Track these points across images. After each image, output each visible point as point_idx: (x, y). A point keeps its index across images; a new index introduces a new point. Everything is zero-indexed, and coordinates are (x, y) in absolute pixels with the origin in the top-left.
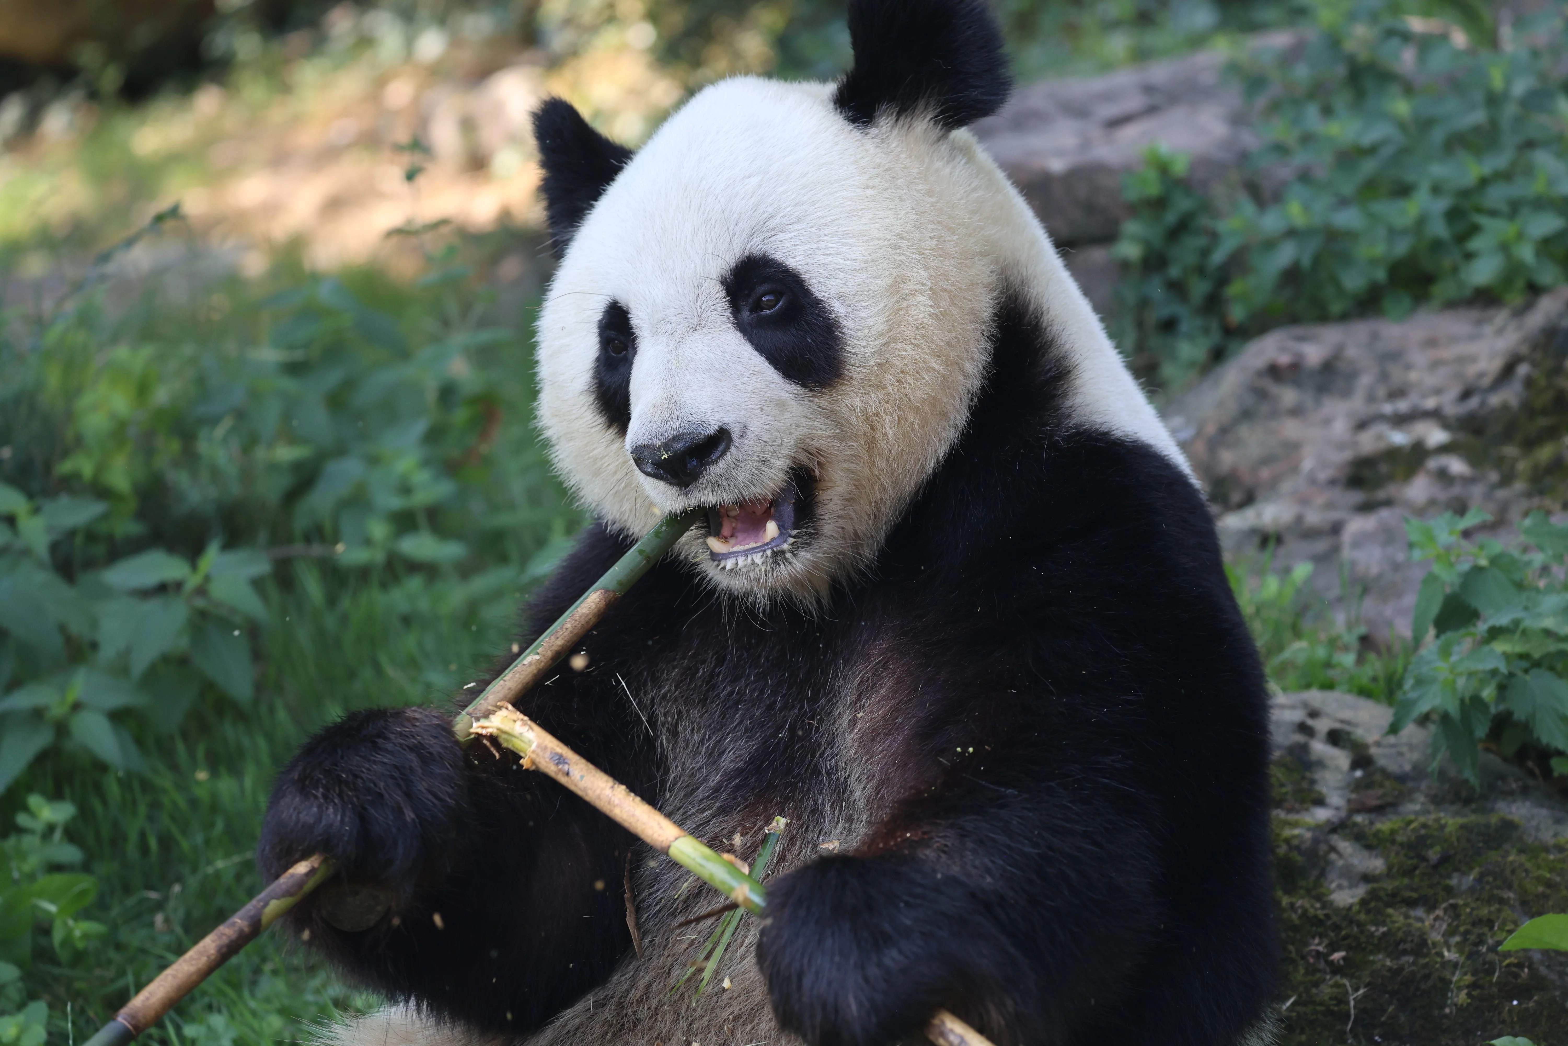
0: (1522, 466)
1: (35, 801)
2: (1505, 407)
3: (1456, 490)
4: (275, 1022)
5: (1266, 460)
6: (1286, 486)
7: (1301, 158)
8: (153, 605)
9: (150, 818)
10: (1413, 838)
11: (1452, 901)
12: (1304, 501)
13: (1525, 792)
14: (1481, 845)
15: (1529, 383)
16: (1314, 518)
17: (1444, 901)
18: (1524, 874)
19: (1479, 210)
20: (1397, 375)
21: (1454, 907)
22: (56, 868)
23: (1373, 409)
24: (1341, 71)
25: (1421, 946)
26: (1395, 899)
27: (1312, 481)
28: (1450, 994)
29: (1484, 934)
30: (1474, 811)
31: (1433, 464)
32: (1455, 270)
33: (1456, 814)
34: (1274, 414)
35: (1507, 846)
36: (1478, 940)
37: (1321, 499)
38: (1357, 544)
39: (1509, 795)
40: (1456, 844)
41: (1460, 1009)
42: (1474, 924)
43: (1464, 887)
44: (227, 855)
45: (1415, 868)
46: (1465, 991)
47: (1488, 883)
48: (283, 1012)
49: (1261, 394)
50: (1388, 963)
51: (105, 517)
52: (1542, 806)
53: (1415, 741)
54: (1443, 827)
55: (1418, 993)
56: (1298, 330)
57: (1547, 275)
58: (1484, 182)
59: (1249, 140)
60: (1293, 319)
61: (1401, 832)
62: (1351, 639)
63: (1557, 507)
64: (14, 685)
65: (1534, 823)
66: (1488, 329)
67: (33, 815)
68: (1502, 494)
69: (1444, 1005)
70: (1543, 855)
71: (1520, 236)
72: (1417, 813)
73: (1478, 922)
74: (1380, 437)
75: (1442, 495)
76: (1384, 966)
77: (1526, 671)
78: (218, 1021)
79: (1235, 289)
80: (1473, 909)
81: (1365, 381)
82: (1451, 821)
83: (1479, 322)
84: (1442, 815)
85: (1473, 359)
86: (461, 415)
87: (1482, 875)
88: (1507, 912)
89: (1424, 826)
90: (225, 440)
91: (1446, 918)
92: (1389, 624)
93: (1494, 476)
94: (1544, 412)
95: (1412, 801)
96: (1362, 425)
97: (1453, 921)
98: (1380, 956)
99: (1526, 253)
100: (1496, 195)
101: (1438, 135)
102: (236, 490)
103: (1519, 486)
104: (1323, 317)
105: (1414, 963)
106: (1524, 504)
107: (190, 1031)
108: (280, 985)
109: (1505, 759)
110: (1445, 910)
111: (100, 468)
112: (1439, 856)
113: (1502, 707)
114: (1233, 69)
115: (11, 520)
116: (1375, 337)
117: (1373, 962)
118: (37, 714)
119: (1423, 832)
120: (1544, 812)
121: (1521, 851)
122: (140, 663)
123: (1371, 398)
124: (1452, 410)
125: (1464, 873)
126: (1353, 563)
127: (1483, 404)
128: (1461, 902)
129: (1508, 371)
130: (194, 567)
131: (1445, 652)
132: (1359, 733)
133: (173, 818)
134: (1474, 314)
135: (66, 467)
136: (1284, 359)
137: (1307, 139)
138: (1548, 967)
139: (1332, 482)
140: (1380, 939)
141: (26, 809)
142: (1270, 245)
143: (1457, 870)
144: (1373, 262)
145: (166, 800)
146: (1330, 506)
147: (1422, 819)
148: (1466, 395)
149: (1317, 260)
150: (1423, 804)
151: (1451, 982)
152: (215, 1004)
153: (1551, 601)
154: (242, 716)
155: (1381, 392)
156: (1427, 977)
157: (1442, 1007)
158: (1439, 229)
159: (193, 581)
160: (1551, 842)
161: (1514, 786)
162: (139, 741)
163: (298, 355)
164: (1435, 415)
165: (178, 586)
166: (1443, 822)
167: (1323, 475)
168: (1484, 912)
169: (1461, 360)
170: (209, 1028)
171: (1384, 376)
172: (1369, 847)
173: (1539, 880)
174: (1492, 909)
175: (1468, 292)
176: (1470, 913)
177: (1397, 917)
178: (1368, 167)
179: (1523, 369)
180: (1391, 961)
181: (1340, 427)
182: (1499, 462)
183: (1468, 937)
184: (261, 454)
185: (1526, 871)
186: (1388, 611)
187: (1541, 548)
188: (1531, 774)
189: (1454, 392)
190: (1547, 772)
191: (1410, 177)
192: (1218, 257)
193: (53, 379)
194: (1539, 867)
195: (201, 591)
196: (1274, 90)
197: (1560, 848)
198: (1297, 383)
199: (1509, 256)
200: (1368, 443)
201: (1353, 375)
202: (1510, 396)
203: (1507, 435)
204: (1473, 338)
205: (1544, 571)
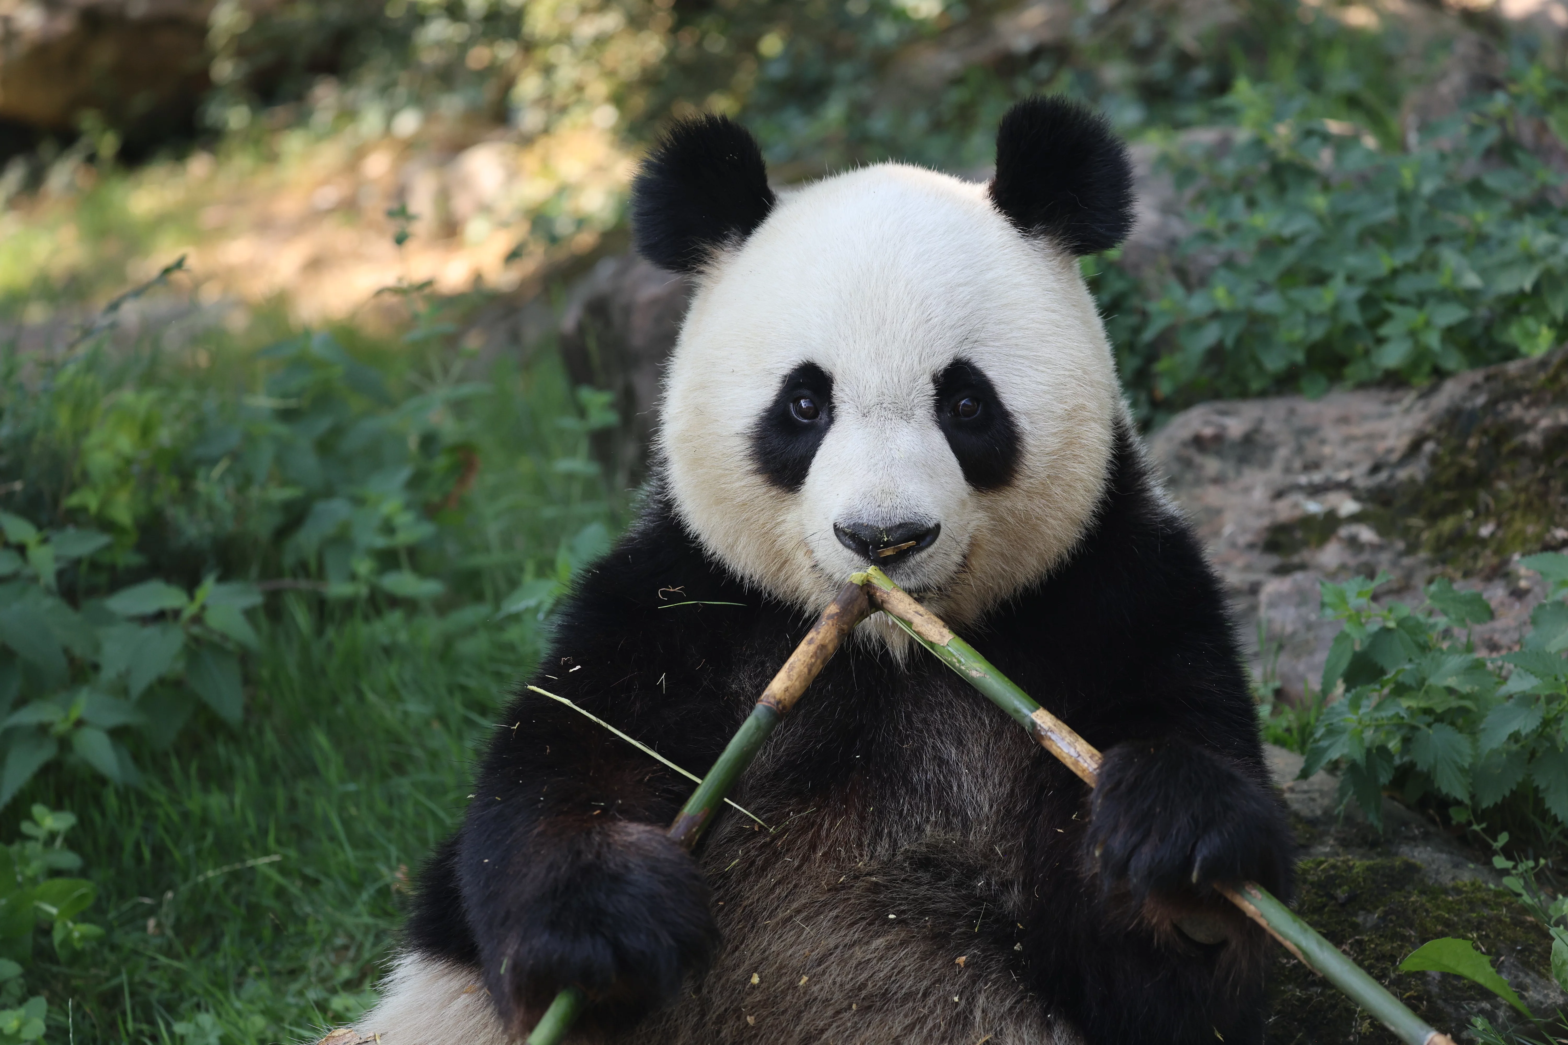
0: (1425, 536)
1: (38, 810)
2: (1412, 481)
3: (1365, 557)
4: (259, 1022)
7: (1226, 246)
8: (152, 632)
9: (146, 830)
10: (1323, 878)
11: (1357, 937)
12: (1225, 563)
13: (1426, 838)
14: (1385, 886)
15: (1434, 459)
16: (1233, 579)
17: (1351, 937)
18: (1425, 914)
19: (1390, 299)
20: (1312, 449)
21: (1360, 943)
22: (55, 873)
23: (1290, 479)
24: (1264, 167)
27: (1233, 545)
28: (1354, 1024)
29: (1386, 968)
30: (1380, 855)
31: (1344, 532)
32: (1367, 353)
33: (1363, 857)
34: (1198, 482)
35: (1409, 888)
36: (1381, 974)
37: (1239, 562)
38: (1272, 605)
39: (1412, 840)
40: (1362, 884)
42: (1377, 959)
43: (1368, 925)
44: (216, 866)
45: (1325, 906)
46: (1368, 1021)
47: (1391, 921)
48: (264, 1012)
49: (1187, 463)
50: (1298, 994)
51: (108, 548)
52: (1441, 851)
53: (1326, 788)
54: (1351, 868)
55: (1325, 1022)
56: (1221, 405)
57: (1452, 361)
58: (1395, 273)
59: (1177, 228)
60: (1216, 395)
61: (1312, 872)
62: (1268, 692)
63: (1458, 575)
64: (21, 702)
65: (1434, 867)
66: (1396, 409)
67: (36, 823)
68: (1407, 561)
69: (1350, 1034)
70: (1443, 896)
71: (1428, 324)
72: (1327, 855)
73: (1381, 957)
74: (1296, 505)
75: (1352, 562)
76: (1294, 995)
77: (1429, 725)
78: (206, 1019)
79: (1162, 365)
80: (1377, 945)
81: (1283, 453)
82: (1358, 863)
83: (1388, 403)
84: (1350, 857)
85: (1383, 436)
86: (441, 463)
87: (1386, 913)
89: (1334, 867)
90: (222, 480)
91: (1352, 953)
92: (1302, 679)
93: (1400, 545)
94: (1448, 487)
95: (1323, 843)
96: (1279, 494)
97: (1358, 956)
98: (1290, 987)
99: (1433, 340)
100: (1406, 286)
101: (1353, 228)
102: (230, 526)
103: (1423, 554)
104: (1244, 394)
105: (1322, 994)
106: (1428, 571)
107: (179, 1028)
108: (264, 987)
109: (1408, 807)
110: (1352, 945)
111: (105, 503)
112: (1346, 895)
113: (1406, 759)
114: (1164, 161)
115: (21, 549)
116: (1292, 412)
117: (1284, 992)
118: (43, 729)
119: (1332, 872)
120: (1444, 856)
121: (1422, 892)
122: (139, 685)
123: (1288, 470)
124: (1363, 482)
125: (1369, 912)
126: (1270, 621)
127: (1391, 477)
128: (1366, 939)
129: (1415, 447)
130: (192, 597)
133: (167, 830)
134: (1384, 395)
135: (74, 500)
136: (1208, 431)
137: (1232, 228)
138: (1445, 1000)
139: (1251, 546)
140: (1291, 970)
141: (30, 817)
142: (1196, 325)
143: (1363, 909)
144: (1292, 345)
145: (160, 812)
146: (1248, 568)
147: (1332, 861)
148: (1376, 469)
149: (1239, 341)
150: (1332, 846)
151: (1355, 1012)
152: (203, 1004)
153: (1455, 662)
154: (232, 737)
155: (1297, 464)
156: (1333, 1007)
157: (1346, 1036)
158: (1353, 315)
159: (191, 610)
160: (1451, 884)
161: (1416, 832)
162: (136, 758)
163: (292, 403)
164: (1347, 486)
165: (176, 614)
166: (1351, 863)
167: (1242, 540)
168: (1388, 947)
169: (1371, 436)
170: (197, 1025)
171: (1300, 450)
173: (1438, 919)
174: (1395, 945)
175: (1378, 374)
176: (1374, 949)
178: (1289, 256)
179: (1429, 447)
180: (1300, 992)
181: (1259, 496)
182: (1405, 532)
183: (1372, 971)
184: (254, 492)
185: (1427, 911)
186: (1301, 667)
187: (1445, 613)
188: (1433, 821)
189: (1365, 466)
190: (1446, 820)
191: (1327, 267)
192: (1148, 335)
193: (63, 418)
194: (1438, 908)
195: (197, 619)
196: (1201, 183)
197: (1458, 891)
198: (1219, 454)
199: (1416, 342)
200: (1285, 510)
201: (1271, 448)
202: (1417, 470)
203: (1413, 507)
204: (1382, 416)
205: (1447, 633)
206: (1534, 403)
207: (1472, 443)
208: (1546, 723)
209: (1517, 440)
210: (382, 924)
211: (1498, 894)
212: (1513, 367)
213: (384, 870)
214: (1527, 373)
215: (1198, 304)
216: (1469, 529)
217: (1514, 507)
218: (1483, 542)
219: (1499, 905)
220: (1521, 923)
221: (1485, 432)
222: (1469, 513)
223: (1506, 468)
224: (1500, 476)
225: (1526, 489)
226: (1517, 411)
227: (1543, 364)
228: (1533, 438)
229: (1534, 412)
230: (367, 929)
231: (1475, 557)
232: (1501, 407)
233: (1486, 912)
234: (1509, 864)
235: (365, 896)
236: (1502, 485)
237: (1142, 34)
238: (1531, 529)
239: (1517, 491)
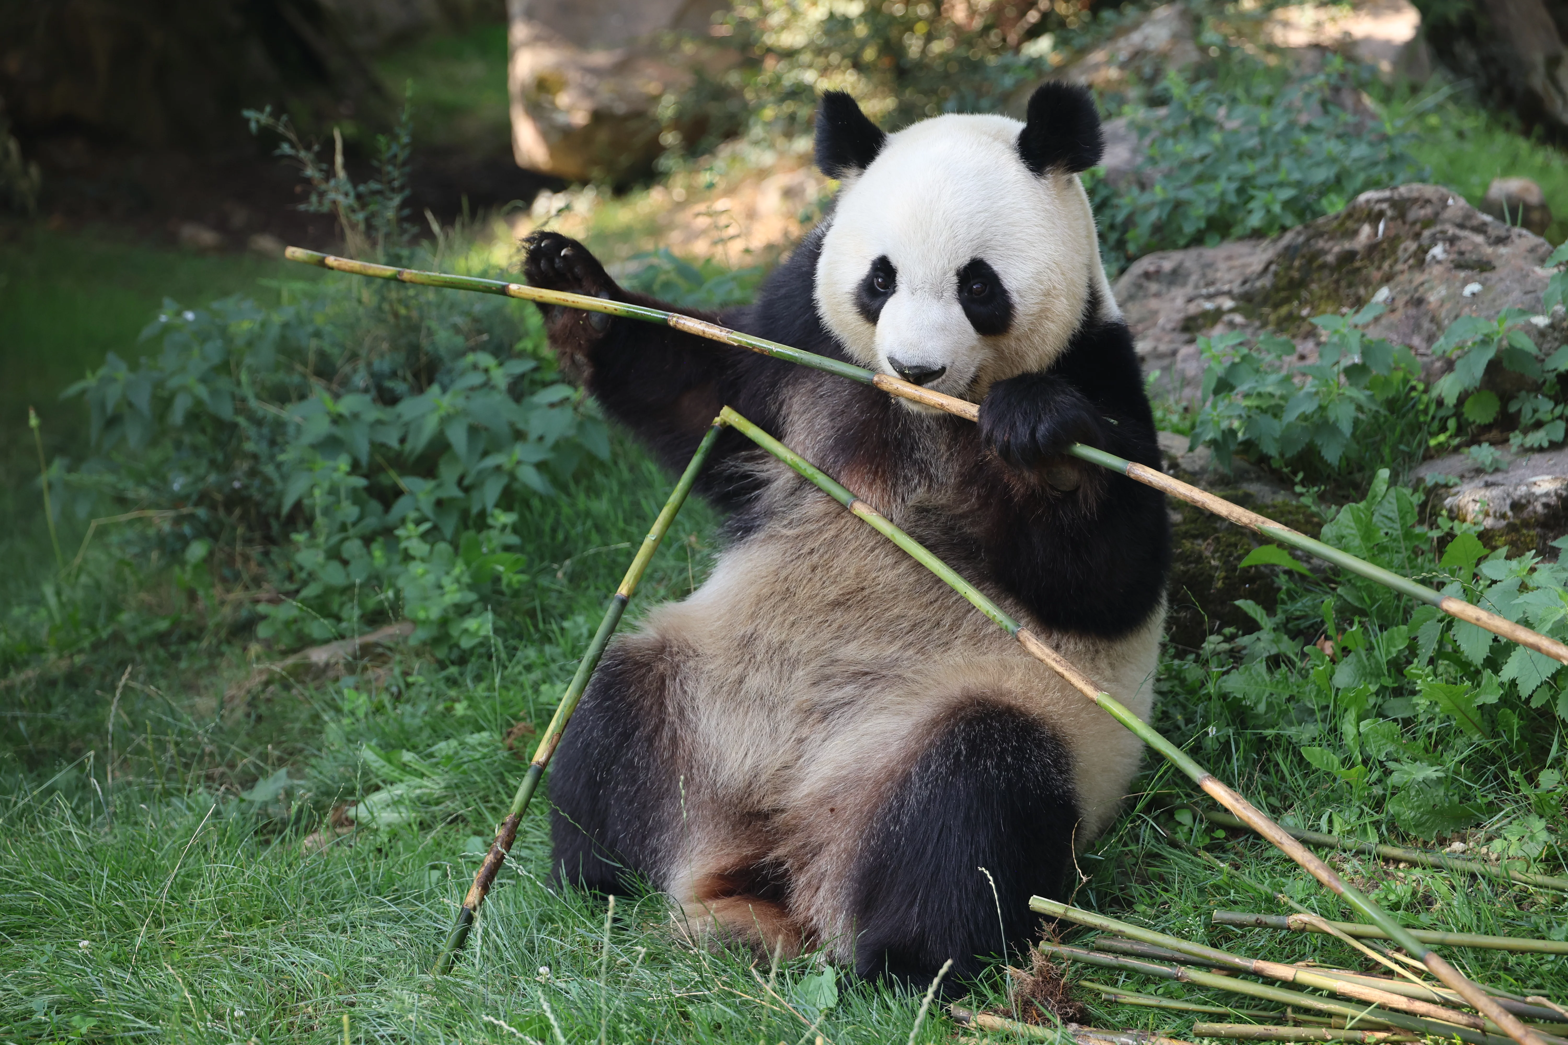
0: (1272, 318)
1: (497, 512)
2: (1263, 288)
5: (1140, 321)
6: (1150, 332)
7: (1164, 166)
8: (555, 412)
11: (1216, 535)
12: (1158, 340)
13: (1259, 479)
15: (1276, 274)
16: (1163, 348)
17: (1212, 535)
19: (1254, 187)
20: (1211, 275)
21: (1217, 538)
22: (507, 548)
23: (1197, 292)
24: (1187, 121)
25: (1200, 558)
26: (1187, 535)
27: (1163, 329)
28: (1214, 581)
29: (1232, 551)
30: (1231, 489)
31: (1226, 318)
32: (1243, 221)
34: (1145, 296)
36: (1229, 555)
37: (1167, 338)
38: (1184, 360)
39: (1251, 480)
41: (1219, 590)
43: (1223, 528)
45: (1198, 519)
46: (1221, 581)
49: (1141, 287)
51: (536, 369)
52: (1267, 486)
53: (1204, 453)
55: (1199, 582)
56: (1160, 254)
57: (1289, 220)
58: (1256, 174)
59: (1139, 160)
62: (1180, 409)
63: (1287, 337)
66: (1259, 250)
67: (496, 519)
68: (1261, 333)
71: (1274, 200)
73: (1229, 545)
74: (1199, 306)
77: (1260, 416)
78: (580, 619)
79: (1129, 235)
80: (1227, 539)
81: (1194, 278)
83: (1254, 246)
85: (1250, 265)
88: (1245, 540)
91: (1213, 544)
93: (1257, 323)
94: (1284, 289)
96: (1190, 300)
97: (1217, 546)
98: (1179, 564)
99: (1277, 208)
100: (1262, 180)
101: (1235, 151)
103: (1271, 328)
104: (1174, 247)
105: (1195, 567)
107: (566, 624)
109: (1249, 462)
110: (1213, 540)
113: (1247, 435)
114: (1132, 123)
115: (486, 371)
116: (1200, 256)
117: (1175, 567)
120: (1267, 488)
123: (1196, 287)
124: (1237, 289)
126: (1182, 370)
127: (1252, 286)
128: (1221, 536)
129: (1266, 269)
131: (1214, 406)
132: (1173, 452)
134: (1253, 243)
135: (520, 346)
136: (1152, 269)
137: (1167, 155)
139: (1174, 330)
142: (1146, 210)
144: (1199, 217)
146: (1172, 341)
148: (1244, 282)
149: (1170, 218)
151: (1214, 577)
153: (1273, 378)
154: (604, 468)
155: (1202, 283)
156: (1202, 574)
157: (1210, 588)
158: (1232, 198)
160: (1271, 503)
161: (1253, 476)
164: (1229, 294)
167: (1169, 326)
168: (1233, 540)
169: (1244, 266)
171: (1204, 275)
172: (1174, 509)
174: (1238, 538)
175: (1248, 231)
176: (1226, 541)
177: (1187, 544)
178: (1198, 169)
179: (1273, 268)
180: (1186, 566)
181: (1180, 302)
182: (1260, 316)
183: (1224, 553)
186: (1195, 392)
188: (1261, 470)
189: (1239, 281)
190: (1268, 468)
191: (1218, 172)
192: (1120, 217)
196: (1155, 134)
197: (1274, 506)
198: (1158, 281)
199: (1268, 211)
200: (1193, 309)
201: (1188, 275)
202: (1266, 282)
203: (1265, 302)
204: (1250, 254)
205: (1270, 365)
206: (1331, 238)
207: (1297, 263)
208: (1322, 408)
209: (1320, 260)
210: (682, 565)
211: (1297, 507)
212: (1321, 220)
213: (683, 535)
214: (1327, 223)
215: (1145, 199)
216: (1295, 312)
217: (1321, 298)
218: (1303, 319)
219: (1298, 513)
220: (1311, 522)
221: (1303, 256)
222: (1296, 303)
223: (1316, 276)
224: (1313, 281)
225: (1327, 287)
226: (1321, 244)
227: (1337, 217)
228: (1330, 258)
229: (1330, 244)
230: (673, 569)
231: (1299, 327)
232: (1312, 242)
233: (1290, 517)
234: (1304, 490)
235: (672, 550)
236: (1314, 287)
237: (1148, 70)
238: (1330, 309)
239: (1322, 289)
